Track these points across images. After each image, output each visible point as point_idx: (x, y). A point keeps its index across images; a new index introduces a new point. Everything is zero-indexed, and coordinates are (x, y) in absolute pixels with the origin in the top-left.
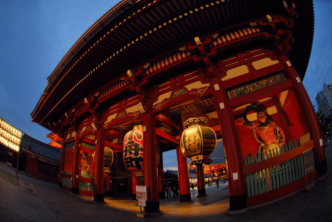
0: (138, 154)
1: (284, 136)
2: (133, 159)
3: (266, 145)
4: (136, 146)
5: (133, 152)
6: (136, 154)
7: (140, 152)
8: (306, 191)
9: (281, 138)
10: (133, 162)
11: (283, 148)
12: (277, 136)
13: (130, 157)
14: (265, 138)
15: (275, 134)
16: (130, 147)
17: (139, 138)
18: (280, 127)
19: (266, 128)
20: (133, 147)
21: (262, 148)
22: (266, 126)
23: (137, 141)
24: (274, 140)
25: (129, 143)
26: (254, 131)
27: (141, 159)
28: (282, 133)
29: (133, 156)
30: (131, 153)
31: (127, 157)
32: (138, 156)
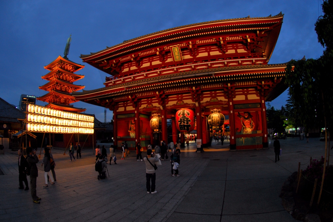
0: (188, 123)
1: (254, 125)
2: (186, 126)
3: (246, 127)
4: (187, 119)
5: (186, 122)
6: (187, 123)
7: (189, 122)
8: (256, 150)
9: (253, 126)
10: (186, 128)
11: (253, 131)
12: (251, 125)
13: (184, 125)
14: (246, 124)
15: (251, 123)
16: (183, 119)
17: (188, 114)
18: (253, 121)
19: (247, 120)
20: (186, 120)
21: (244, 128)
22: (247, 119)
23: (187, 116)
24: (249, 126)
25: (182, 117)
26: (241, 120)
27: (189, 126)
28: (254, 124)
29: (186, 124)
30: (184, 123)
31: (182, 124)
32: (188, 124)
